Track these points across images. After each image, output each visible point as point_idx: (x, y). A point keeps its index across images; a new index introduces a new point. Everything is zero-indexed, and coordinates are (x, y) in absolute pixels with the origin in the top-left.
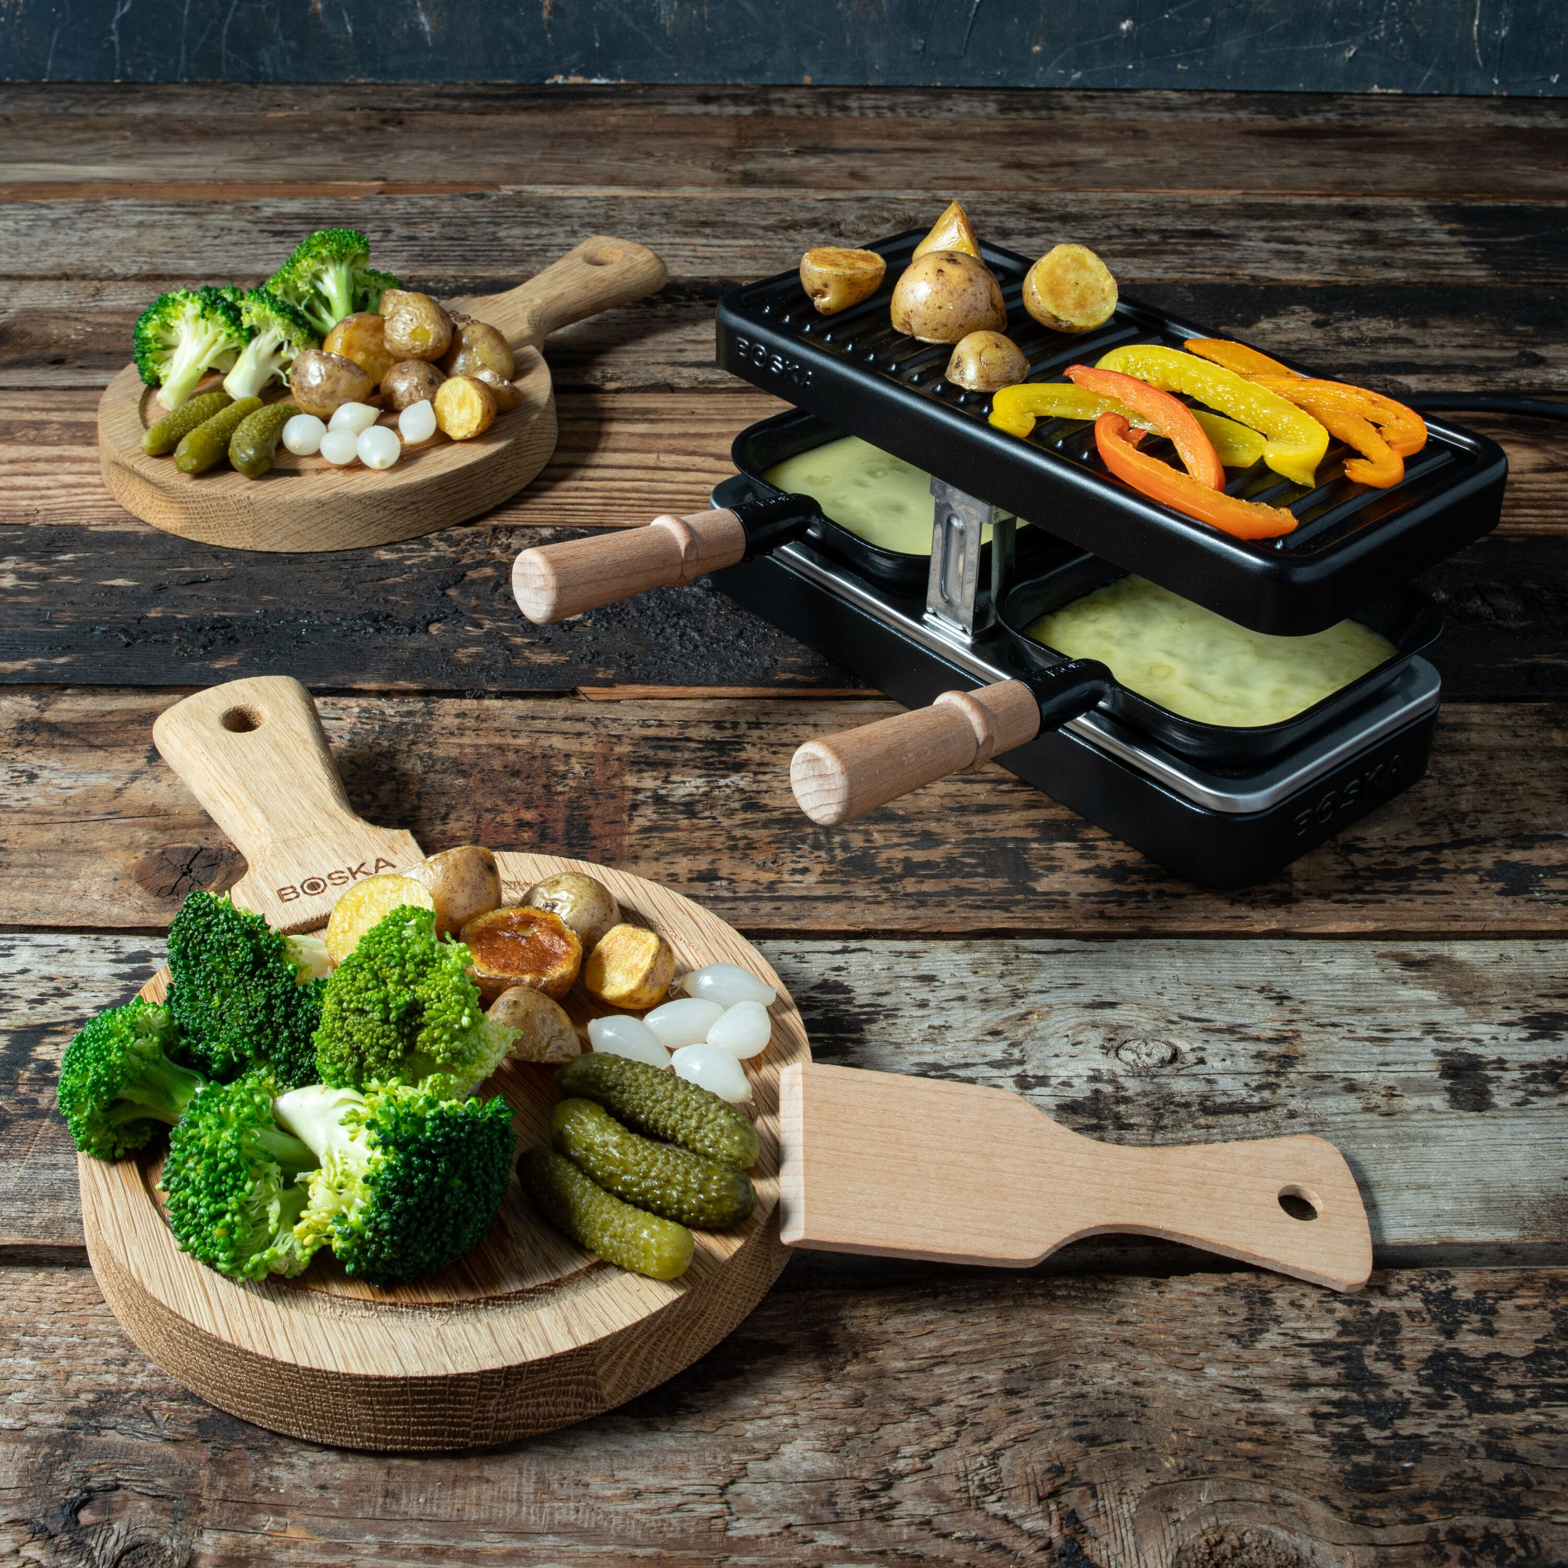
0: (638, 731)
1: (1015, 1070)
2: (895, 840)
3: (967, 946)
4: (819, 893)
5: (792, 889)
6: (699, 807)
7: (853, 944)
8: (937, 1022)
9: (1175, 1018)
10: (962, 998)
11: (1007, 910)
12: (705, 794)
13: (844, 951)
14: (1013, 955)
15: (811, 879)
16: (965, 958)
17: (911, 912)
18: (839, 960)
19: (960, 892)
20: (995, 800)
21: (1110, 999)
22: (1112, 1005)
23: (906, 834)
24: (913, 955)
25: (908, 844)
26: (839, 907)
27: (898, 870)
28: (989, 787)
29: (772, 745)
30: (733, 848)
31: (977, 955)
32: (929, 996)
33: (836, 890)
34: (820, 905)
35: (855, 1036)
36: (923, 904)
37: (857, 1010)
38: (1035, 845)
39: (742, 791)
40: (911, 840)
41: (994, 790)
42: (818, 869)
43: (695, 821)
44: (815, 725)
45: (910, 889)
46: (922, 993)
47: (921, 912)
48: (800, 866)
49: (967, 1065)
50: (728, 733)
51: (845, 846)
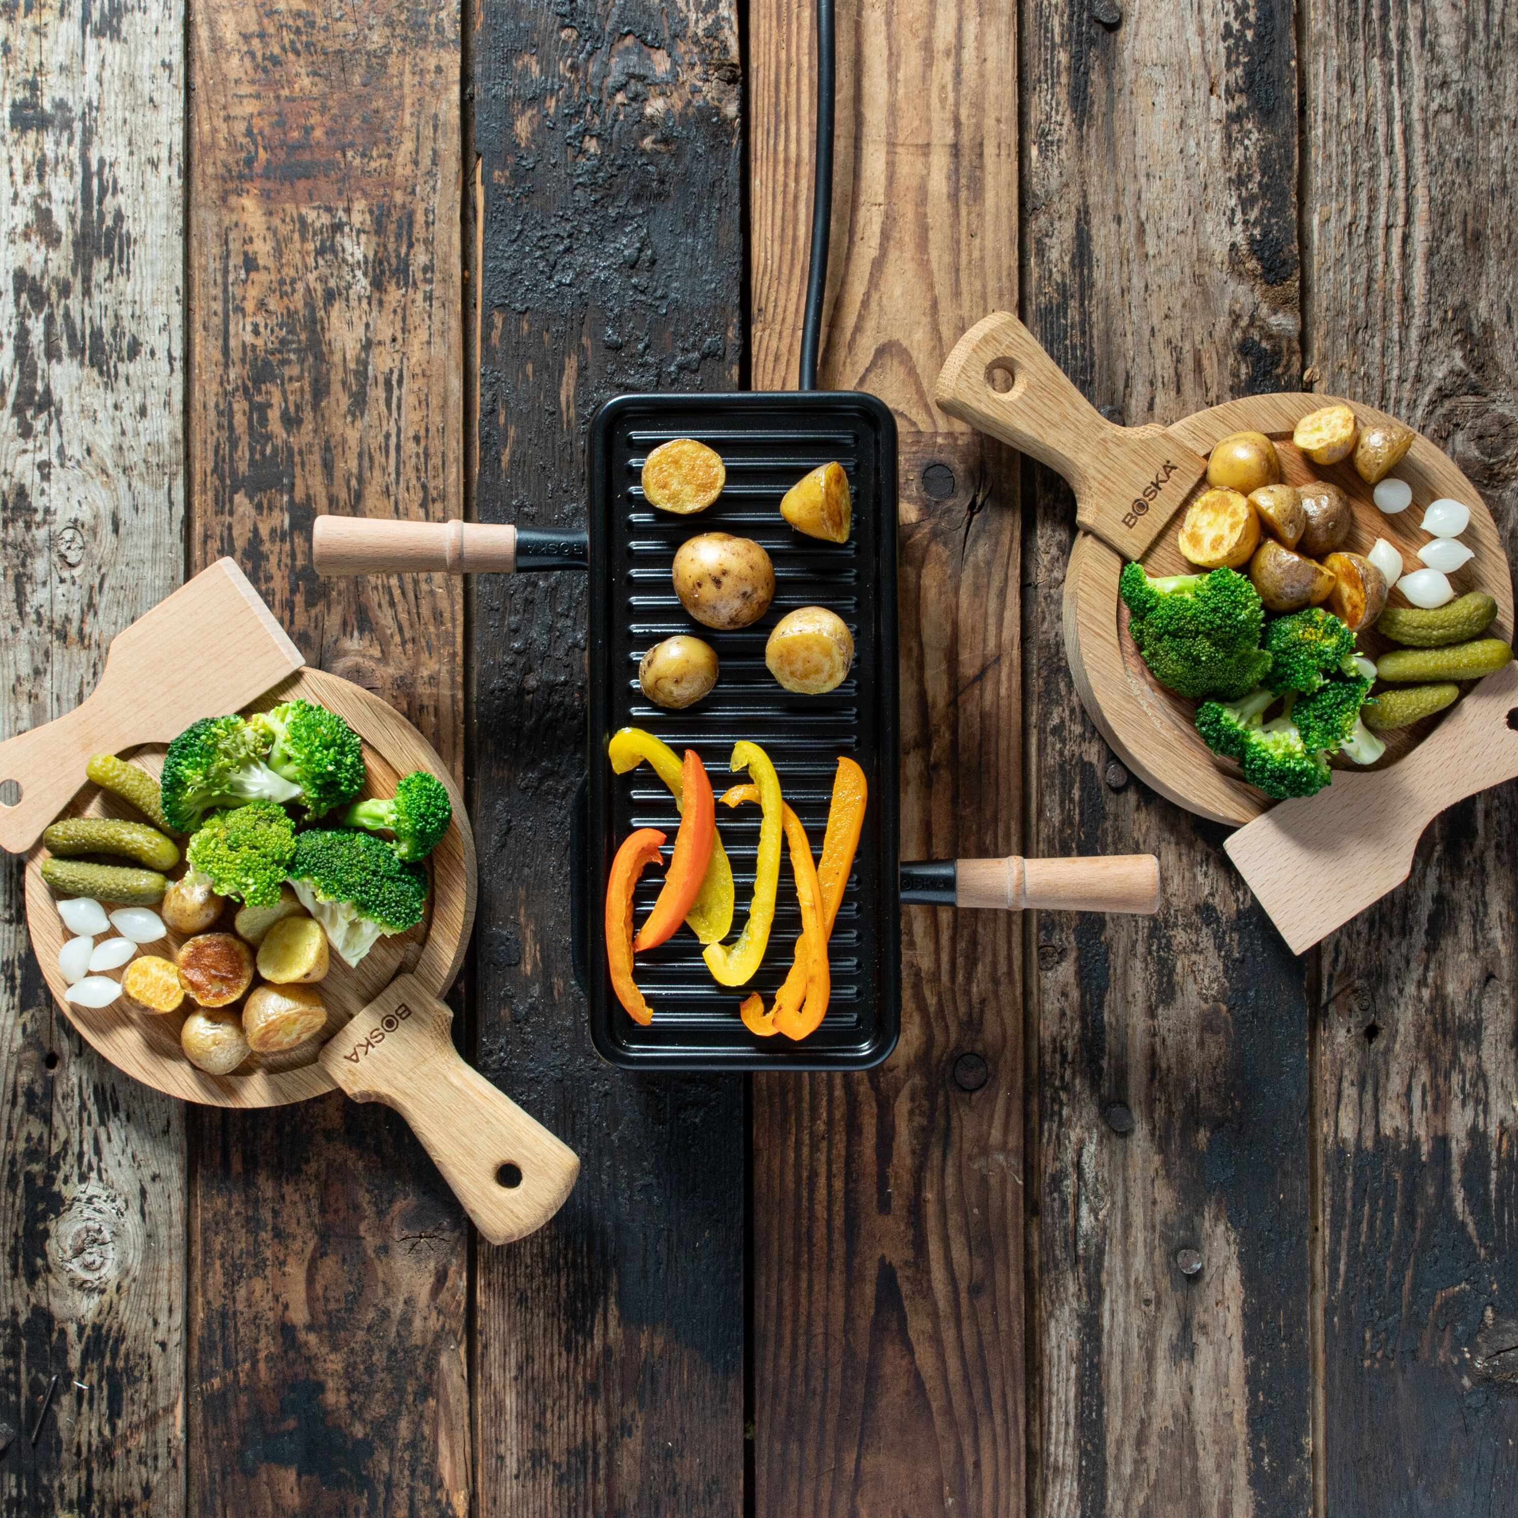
0: (420, 208)
1: (55, 461)
2: (291, 398)
3: (176, 441)
4: (232, 343)
5: (237, 324)
6: (328, 257)
7: (178, 365)
8: (100, 415)
9: (103, 570)
10: (123, 433)
11: (214, 471)
12: (344, 261)
13: (171, 358)
14: (167, 470)
15: (249, 338)
16: (164, 438)
17: (211, 404)
18: (162, 354)
19: (234, 443)
20: (338, 474)
21: (122, 530)
22: (116, 530)
23: (298, 407)
24: (167, 404)
25: (287, 408)
26: (217, 356)
27: (258, 399)
28: (355, 471)
29: (404, 309)
30: (282, 282)
31: (167, 447)
32: (126, 411)
33: (235, 355)
34: (220, 342)
35: (87, 362)
36: (220, 414)
37: (112, 364)
38: (286, 498)
39: (349, 287)
40: (292, 409)
41: (351, 474)
42: (259, 342)
43: (313, 255)
44: (429, 343)
45: (236, 407)
46: (128, 407)
47: (212, 414)
48: (262, 329)
49: (60, 431)
50: (419, 276)
51: (285, 362)
